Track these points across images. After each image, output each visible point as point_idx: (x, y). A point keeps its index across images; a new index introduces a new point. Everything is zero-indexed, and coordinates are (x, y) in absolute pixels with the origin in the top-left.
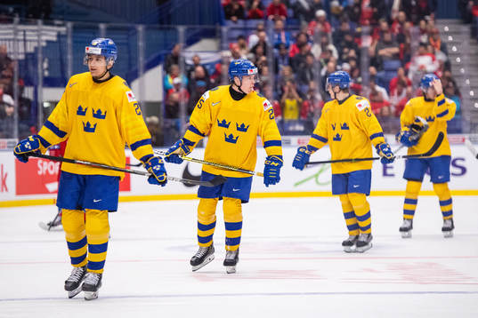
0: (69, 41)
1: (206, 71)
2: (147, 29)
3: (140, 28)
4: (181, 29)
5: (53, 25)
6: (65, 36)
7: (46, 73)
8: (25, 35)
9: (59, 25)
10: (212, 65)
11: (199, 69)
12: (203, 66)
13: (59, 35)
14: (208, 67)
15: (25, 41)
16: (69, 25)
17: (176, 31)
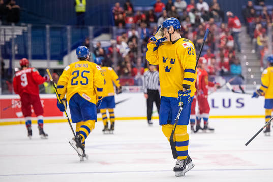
0: (29, 35)
1: (104, 51)
2: (72, 29)
3: (69, 28)
4: (91, 28)
5: (20, 26)
6: (27, 32)
7: (16, 52)
8: (4, 32)
9: (24, 26)
10: (107, 48)
11: (101, 50)
12: (103, 48)
13: (24, 32)
14: (105, 49)
15: (5, 35)
16: (30, 26)
17: (87, 29)
